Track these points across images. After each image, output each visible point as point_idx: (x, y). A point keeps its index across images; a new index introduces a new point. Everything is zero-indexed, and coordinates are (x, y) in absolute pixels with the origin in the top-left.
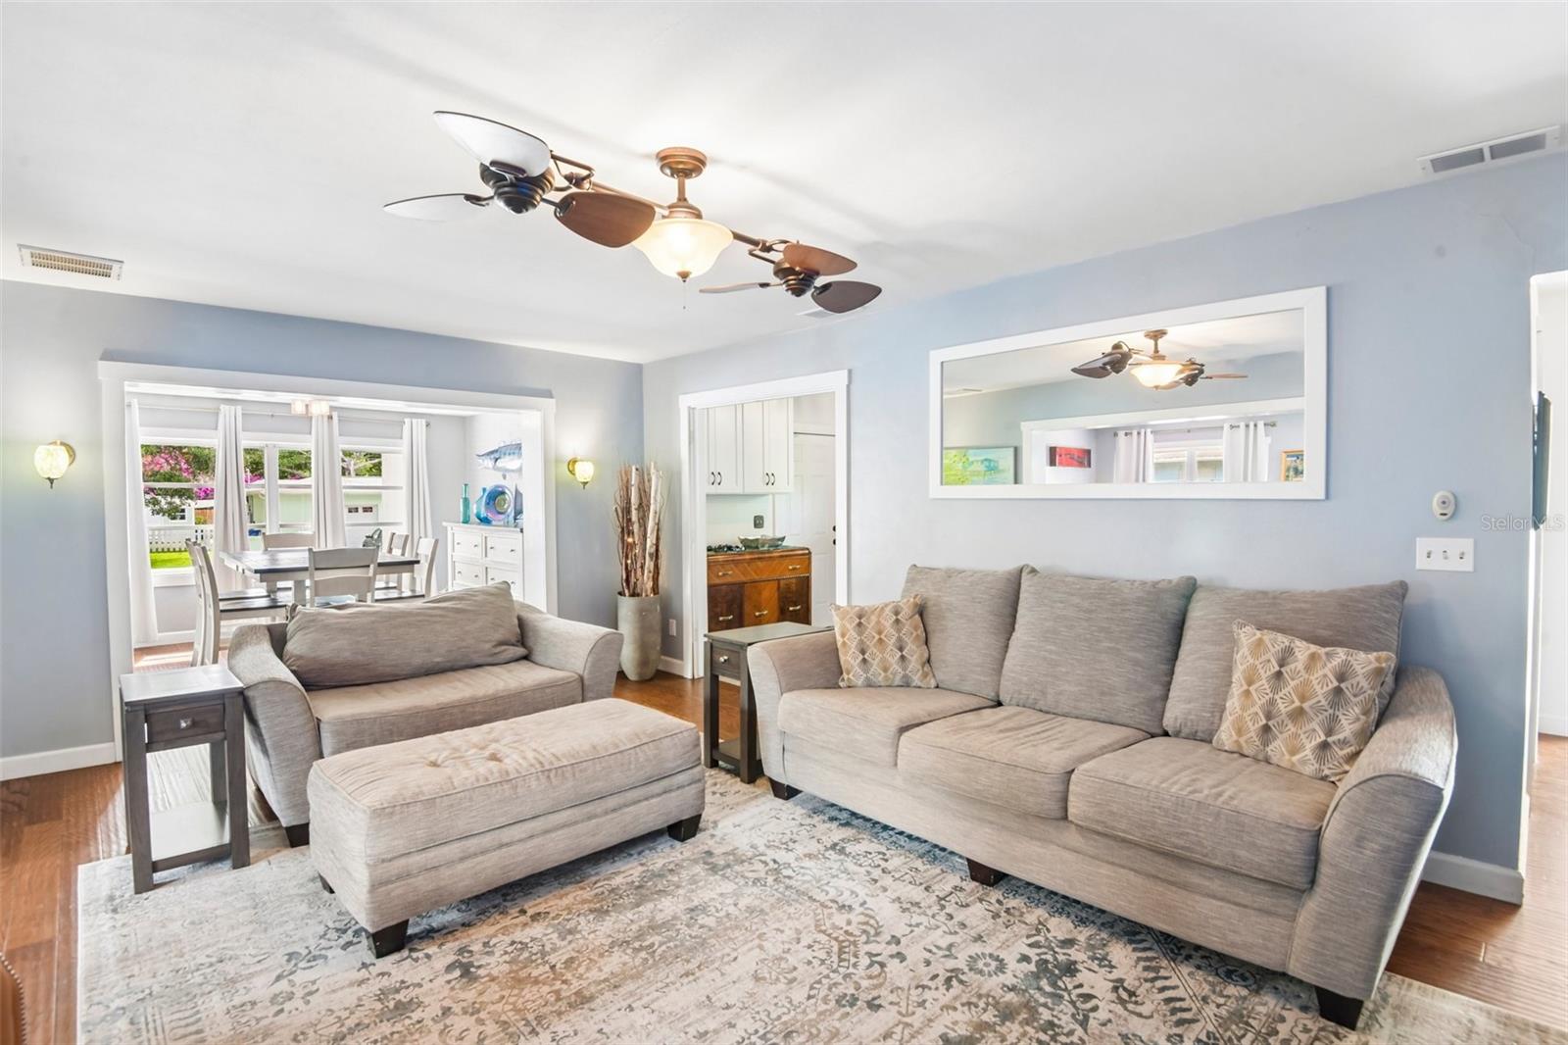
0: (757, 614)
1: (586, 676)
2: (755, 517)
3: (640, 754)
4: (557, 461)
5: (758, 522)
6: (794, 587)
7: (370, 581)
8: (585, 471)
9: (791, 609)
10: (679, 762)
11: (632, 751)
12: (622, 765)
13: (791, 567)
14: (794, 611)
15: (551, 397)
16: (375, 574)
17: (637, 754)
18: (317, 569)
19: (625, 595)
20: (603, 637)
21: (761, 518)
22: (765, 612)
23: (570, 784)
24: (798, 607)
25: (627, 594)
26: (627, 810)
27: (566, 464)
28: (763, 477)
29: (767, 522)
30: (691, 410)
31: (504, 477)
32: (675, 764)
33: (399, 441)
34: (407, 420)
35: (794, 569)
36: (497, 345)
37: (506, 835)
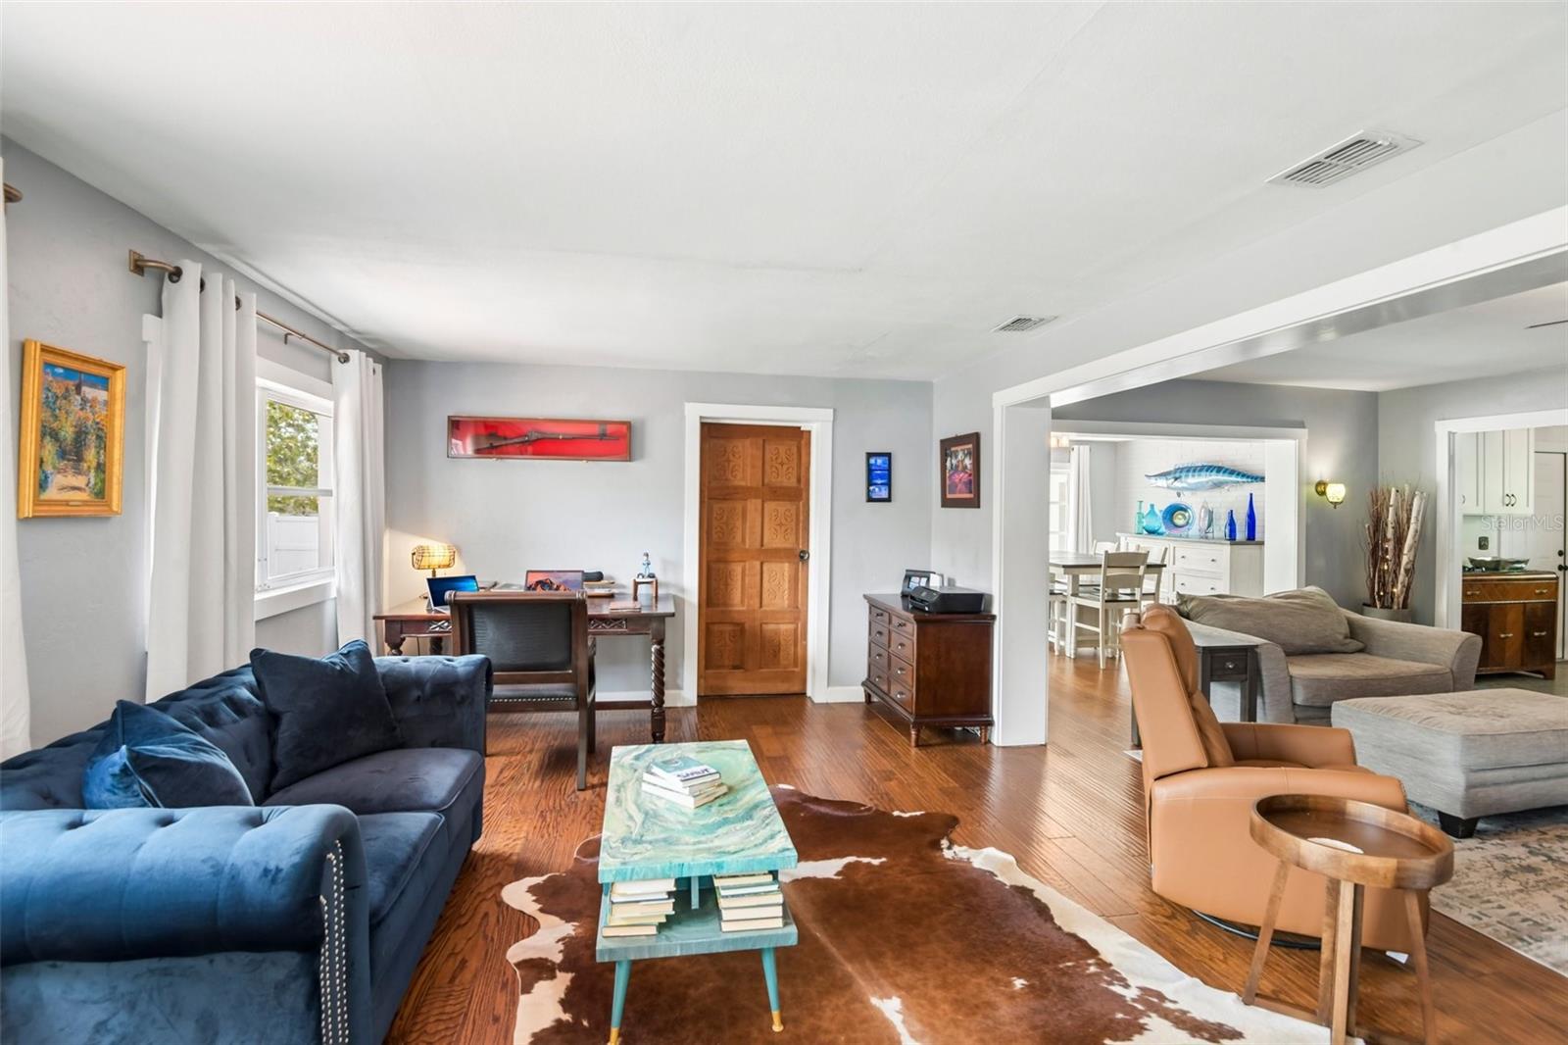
0: (1502, 636)
1: (1454, 669)
2: (1480, 538)
4: (1308, 484)
5: (1483, 544)
6: (1539, 613)
7: (1141, 578)
8: (1336, 492)
9: (1536, 634)
13: (1537, 591)
14: (1540, 637)
15: (1304, 427)
16: (1145, 573)
18: (1109, 567)
19: (1376, 607)
20: (1467, 639)
21: (1486, 539)
22: (1511, 635)
24: (1543, 634)
25: (1378, 606)
27: (1314, 486)
28: (1503, 498)
29: (1492, 544)
30: (1451, 435)
31: (1179, 495)
33: (1068, 464)
34: (1076, 447)
35: (1541, 593)
36: (1275, 386)
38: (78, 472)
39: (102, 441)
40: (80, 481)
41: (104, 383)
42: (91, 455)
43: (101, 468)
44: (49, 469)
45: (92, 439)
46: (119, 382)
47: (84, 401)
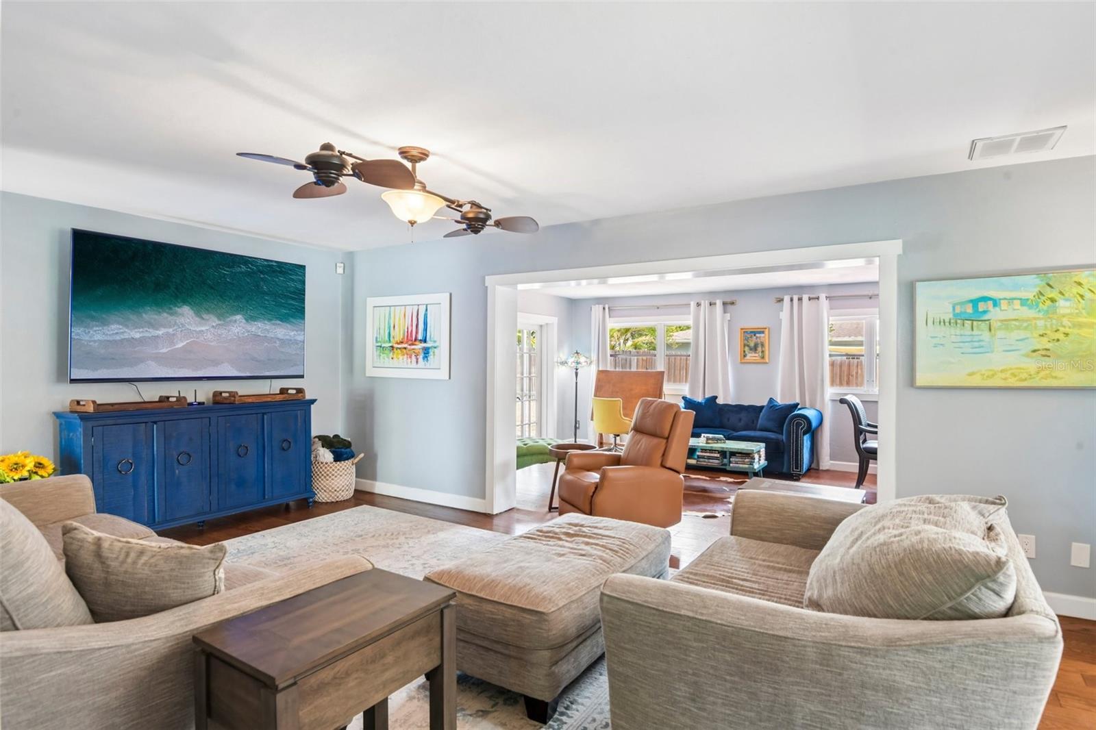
38: (755, 353)
39: (763, 345)
40: (757, 355)
41: (763, 332)
42: (759, 349)
43: (763, 352)
44: (747, 353)
45: (760, 346)
46: (767, 331)
47: (757, 337)
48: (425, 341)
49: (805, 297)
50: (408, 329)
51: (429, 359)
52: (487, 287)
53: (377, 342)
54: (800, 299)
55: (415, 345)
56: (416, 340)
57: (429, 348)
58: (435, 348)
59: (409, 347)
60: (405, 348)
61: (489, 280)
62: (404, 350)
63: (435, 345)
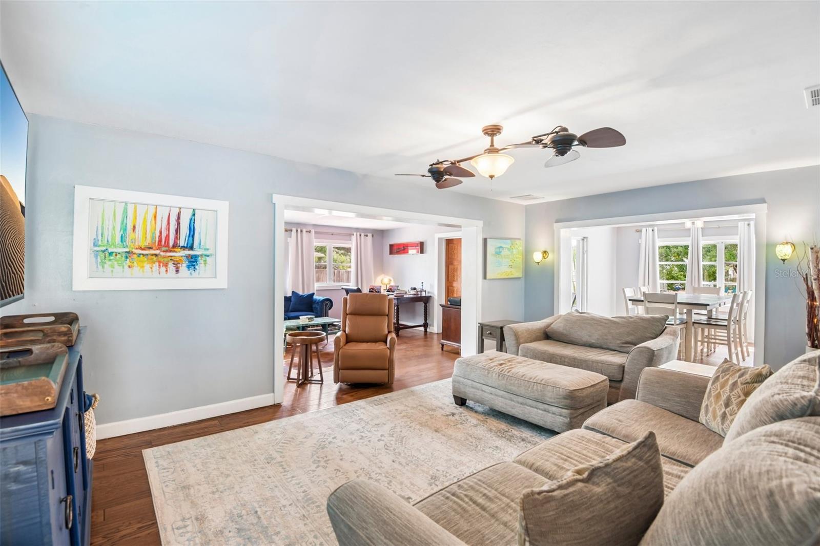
3: (535, 386)
4: (769, 245)
8: (783, 251)
10: (553, 401)
11: (533, 383)
12: (526, 386)
15: (765, 202)
17: (534, 385)
23: (504, 382)
26: (526, 407)
32: (550, 400)
37: (485, 388)
48: (191, 248)
49: (304, 231)
50: (161, 233)
51: (196, 267)
52: (274, 204)
53: (95, 245)
54: (302, 231)
55: (174, 252)
56: (175, 246)
57: (196, 256)
58: (208, 256)
59: (162, 253)
60: (156, 255)
61: (276, 198)
62: (155, 258)
63: (207, 253)
